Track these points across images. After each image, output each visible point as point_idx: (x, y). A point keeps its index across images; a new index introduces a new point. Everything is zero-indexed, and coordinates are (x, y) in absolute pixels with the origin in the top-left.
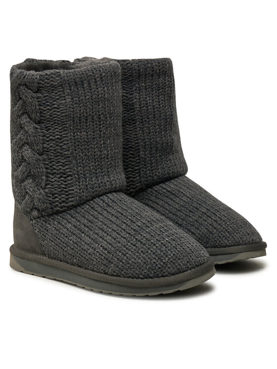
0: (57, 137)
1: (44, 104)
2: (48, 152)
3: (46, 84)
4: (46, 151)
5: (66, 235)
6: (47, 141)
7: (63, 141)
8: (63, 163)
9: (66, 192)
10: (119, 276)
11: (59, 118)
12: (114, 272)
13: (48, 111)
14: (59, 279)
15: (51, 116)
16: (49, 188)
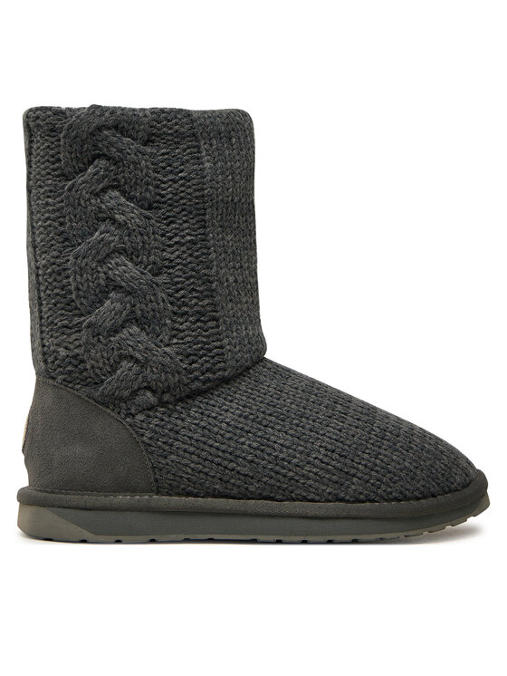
0: (189, 238)
1: (164, 168)
2: (173, 267)
3: (164, 129)
4: (166, 267)
5: (228, 435)
6: (170, 246)
7: (201, 248)
8: (202, 292)
9: (210, 350)
10: (372, 501)
11: (190, 200)
12: (361, 493)
13: (170, 183)
14: (200, 537)
15: (176, 194)
16: (177, 343)
